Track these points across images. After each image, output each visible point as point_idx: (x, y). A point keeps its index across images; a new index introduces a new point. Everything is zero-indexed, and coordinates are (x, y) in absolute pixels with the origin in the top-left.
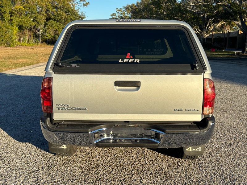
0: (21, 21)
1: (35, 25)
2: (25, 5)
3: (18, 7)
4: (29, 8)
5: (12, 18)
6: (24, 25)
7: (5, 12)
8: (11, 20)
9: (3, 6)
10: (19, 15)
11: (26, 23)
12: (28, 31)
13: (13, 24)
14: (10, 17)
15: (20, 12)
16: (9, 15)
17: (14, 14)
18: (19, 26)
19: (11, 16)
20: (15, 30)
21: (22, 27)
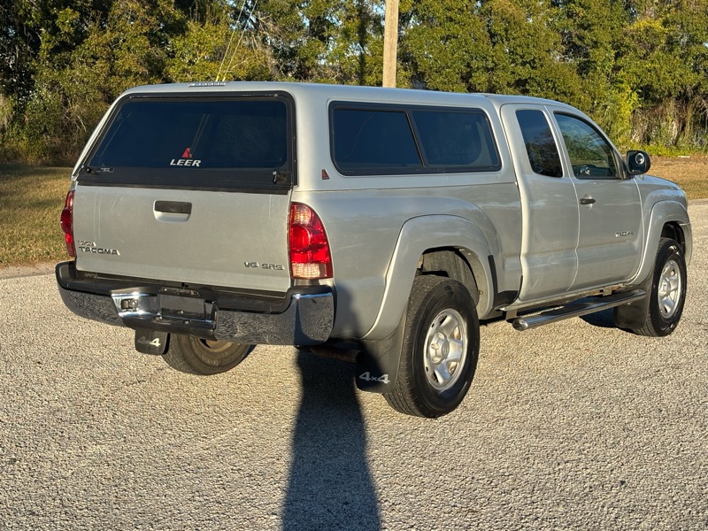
0: (649, 71)
1: (699, 84)
2: (668, 16)
3: (641, 23)
4: (680, 26)
5: (620, 62)
6: (656, 86)
7: (596, 43)
8: (616, 69)
9: (589, 25)
10: (645, 52)
11: (665, 79)
12: (672, 104)
13: (622, 82)
14: (616, 59)
15: (648, 42)
16: (613, 53)
17: (627, 47)
18: (641, 88)
19: (618, 56)
20: (628, 103)
21: (653, 91)
